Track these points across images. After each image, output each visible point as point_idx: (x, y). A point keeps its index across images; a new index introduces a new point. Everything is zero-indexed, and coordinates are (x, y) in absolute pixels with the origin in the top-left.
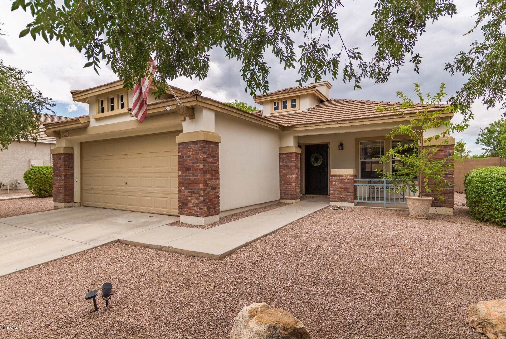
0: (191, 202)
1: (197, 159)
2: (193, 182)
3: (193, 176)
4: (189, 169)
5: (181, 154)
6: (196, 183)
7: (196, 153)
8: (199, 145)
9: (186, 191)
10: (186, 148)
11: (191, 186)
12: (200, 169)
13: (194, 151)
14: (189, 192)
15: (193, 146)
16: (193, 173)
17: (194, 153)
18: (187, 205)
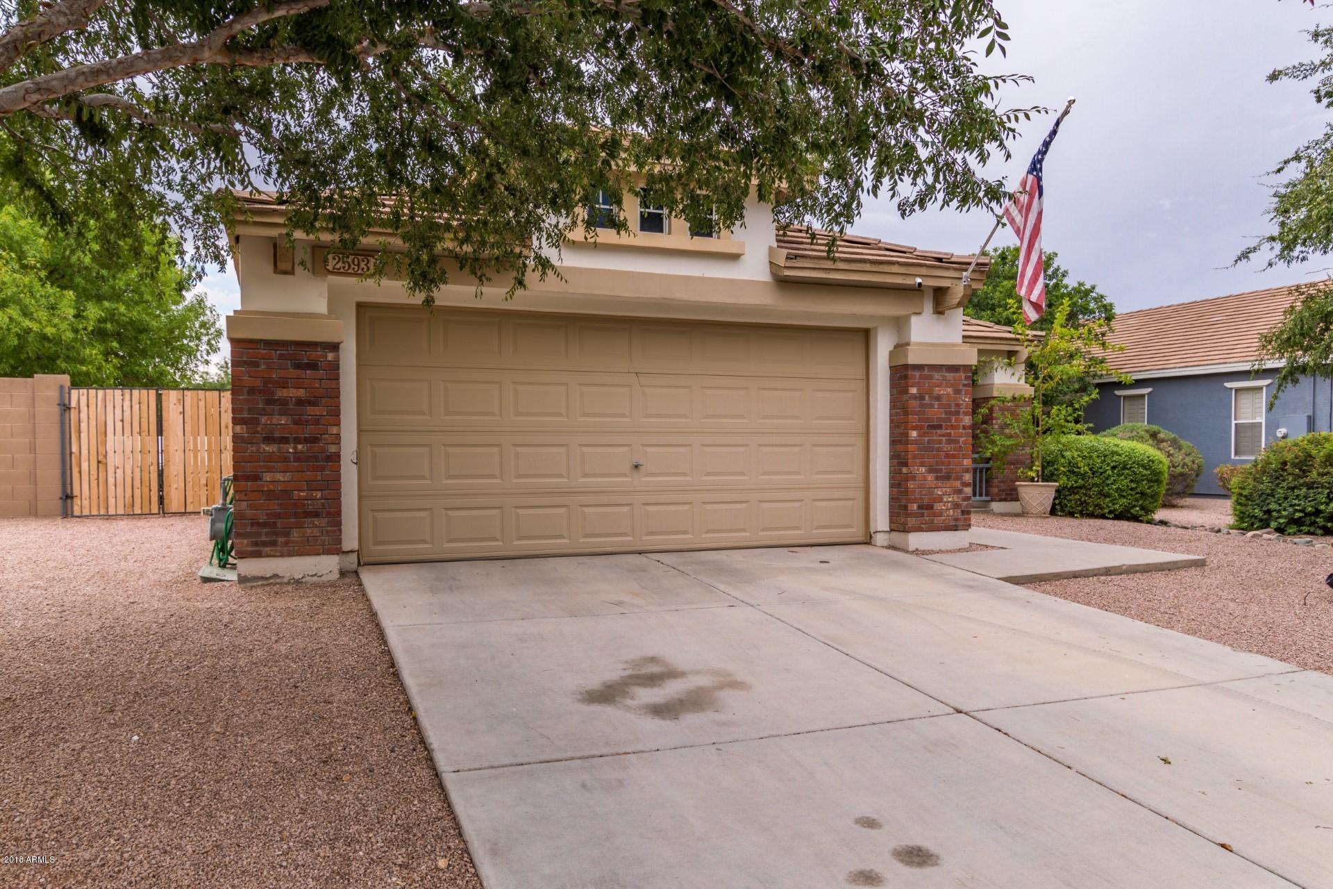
0: (940, 500)
1: (958, 405)
2: (947, 456)
3: (949, 442)
4: (940, 427)
5: (918, 390)
6: (954, 456)
7: (957, 392)
8: (963, 375)
9: (931, 477)
10: (931, 377)
11: (943, 464)
12: (964, 428)
13: (951, 385)
14: (937, 478)
15: (950, 376)
16: (949, 435)
17: (950, 390)
18: (931, 507)
